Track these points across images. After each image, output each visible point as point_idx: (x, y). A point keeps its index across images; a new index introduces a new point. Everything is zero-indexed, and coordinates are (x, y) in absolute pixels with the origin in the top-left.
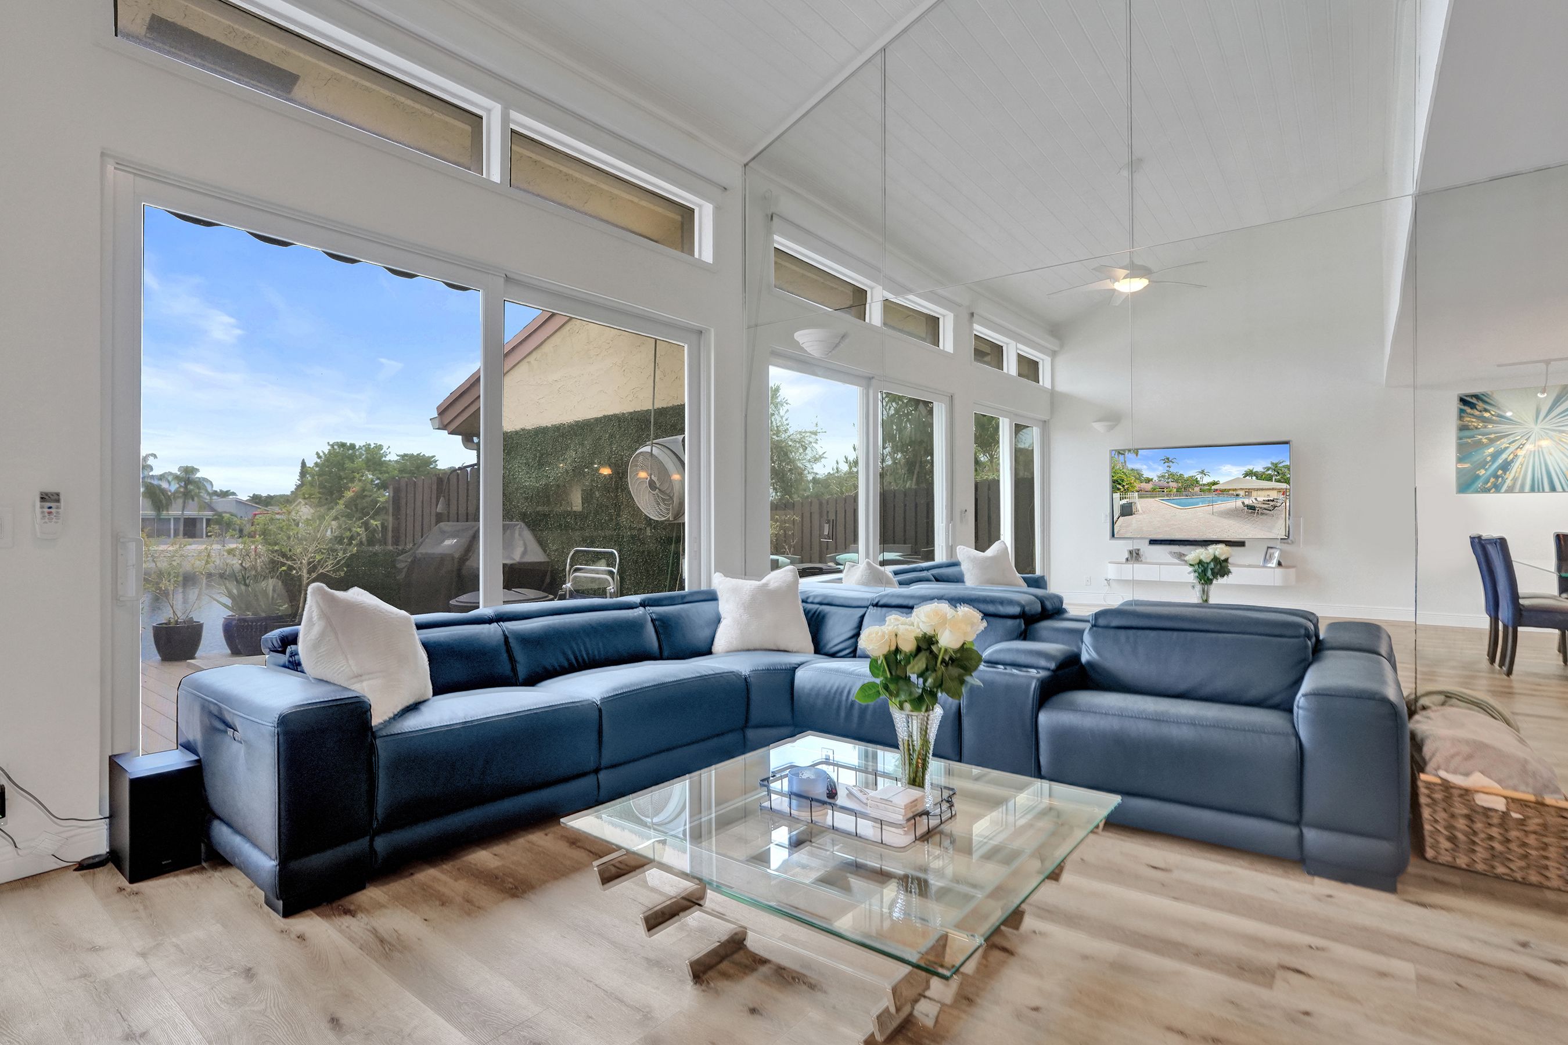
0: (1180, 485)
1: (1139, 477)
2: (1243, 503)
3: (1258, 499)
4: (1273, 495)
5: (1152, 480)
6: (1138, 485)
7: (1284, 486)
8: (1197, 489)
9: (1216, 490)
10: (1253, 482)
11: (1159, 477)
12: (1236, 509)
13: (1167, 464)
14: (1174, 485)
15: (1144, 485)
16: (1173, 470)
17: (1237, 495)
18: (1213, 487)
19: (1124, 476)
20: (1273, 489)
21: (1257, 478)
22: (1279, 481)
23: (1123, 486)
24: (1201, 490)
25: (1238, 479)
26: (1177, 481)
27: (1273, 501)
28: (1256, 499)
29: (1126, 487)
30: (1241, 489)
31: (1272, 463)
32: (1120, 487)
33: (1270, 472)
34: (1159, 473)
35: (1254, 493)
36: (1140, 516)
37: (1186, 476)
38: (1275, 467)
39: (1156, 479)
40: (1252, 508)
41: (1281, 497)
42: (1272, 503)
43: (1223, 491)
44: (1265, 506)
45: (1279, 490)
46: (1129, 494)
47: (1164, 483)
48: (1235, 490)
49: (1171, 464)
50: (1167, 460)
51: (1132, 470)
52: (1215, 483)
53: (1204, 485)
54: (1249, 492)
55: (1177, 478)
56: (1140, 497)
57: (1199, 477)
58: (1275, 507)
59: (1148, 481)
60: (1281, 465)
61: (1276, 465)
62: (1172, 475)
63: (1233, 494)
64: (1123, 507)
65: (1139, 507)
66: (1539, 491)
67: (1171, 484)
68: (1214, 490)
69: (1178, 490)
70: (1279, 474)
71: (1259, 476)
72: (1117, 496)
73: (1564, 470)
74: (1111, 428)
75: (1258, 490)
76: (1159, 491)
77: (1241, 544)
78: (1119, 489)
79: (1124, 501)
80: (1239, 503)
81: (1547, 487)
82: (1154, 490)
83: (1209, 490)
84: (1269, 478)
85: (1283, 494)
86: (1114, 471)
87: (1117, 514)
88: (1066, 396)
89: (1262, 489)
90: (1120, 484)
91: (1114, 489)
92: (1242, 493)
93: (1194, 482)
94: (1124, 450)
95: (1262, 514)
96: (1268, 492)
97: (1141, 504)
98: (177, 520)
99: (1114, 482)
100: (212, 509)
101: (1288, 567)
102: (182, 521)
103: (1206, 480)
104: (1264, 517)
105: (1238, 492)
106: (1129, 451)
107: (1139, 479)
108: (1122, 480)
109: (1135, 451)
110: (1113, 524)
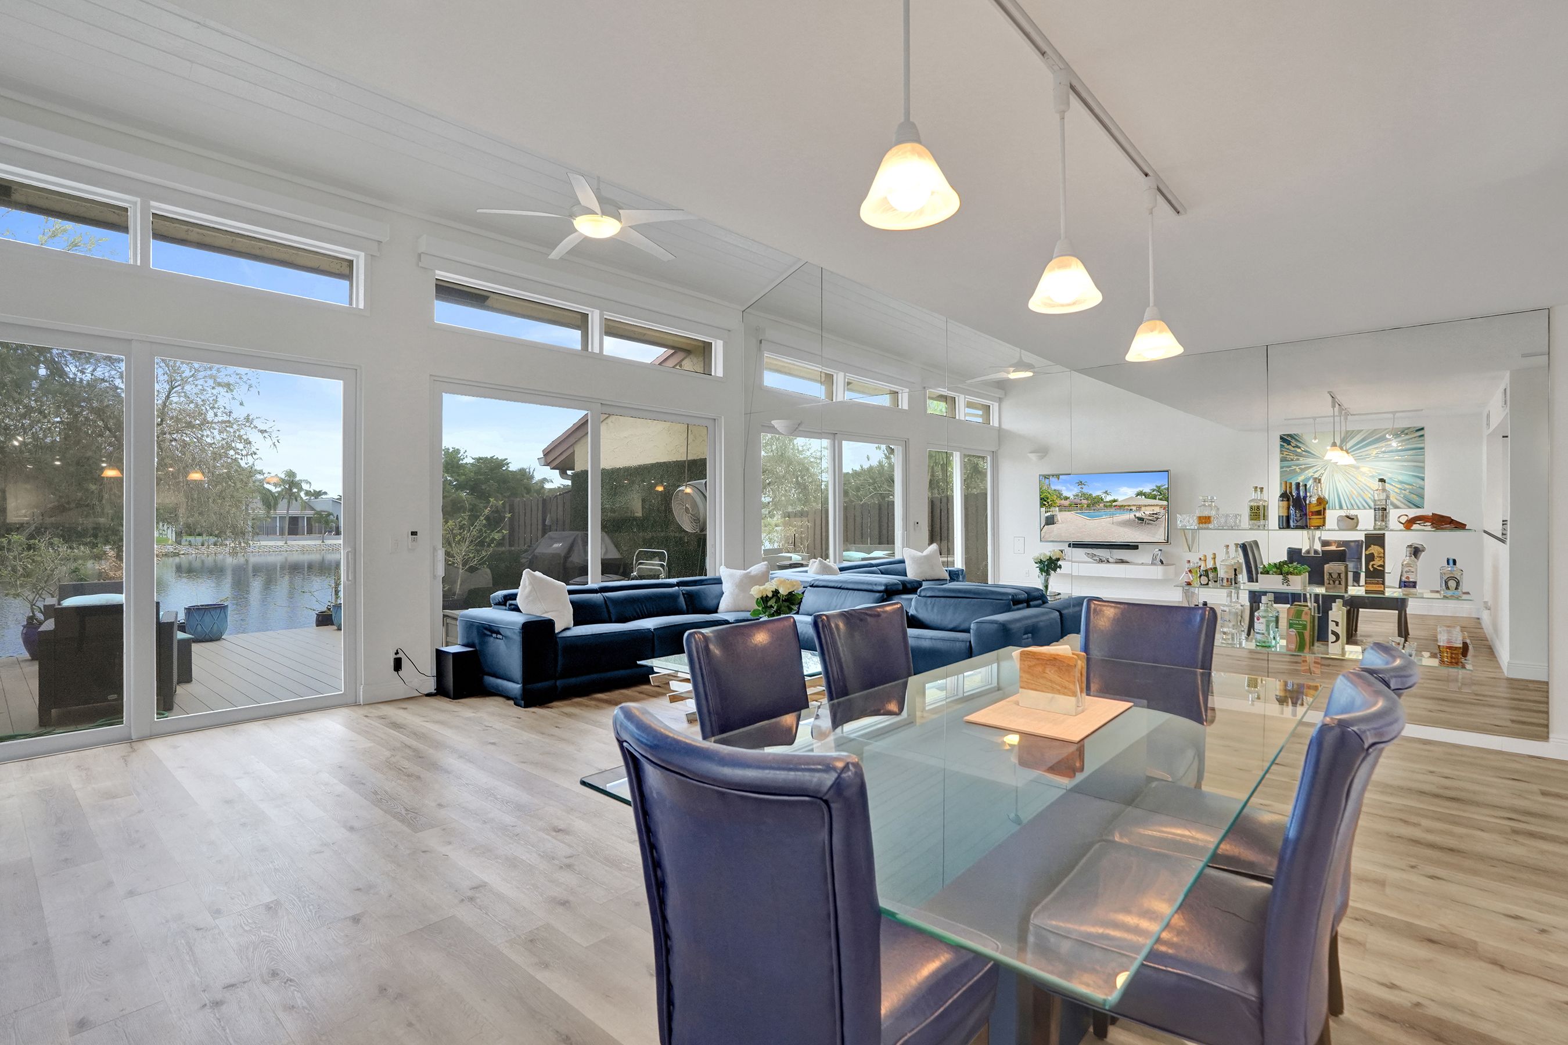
0: (1089, 502)
1: (1060, 495)
2: (1135, 516)
3: (1147, 513)
4: (1157, 510)
5: (1069, 498)
6: (1058, 502)
7: (1165, 503)
8: (1102, 505)
9: (1116, 506)
10: (1142, 500)
11: (1074, 496)
12: (1130, 521)
13: (1080, 486)
14: (1085, 502)
15: (1063, 502)
16: (1085, 491)
17: (1131, 510)
18: (1114, 504)
19: (1049, 495)
20: (1157, 505)
22: (1161, 499)
23: (1048, 502)
24: (1105, 506)
25: (1132, 497)
26: (1087, 499)
27: (1156, 514)
28: (1144, 513)
29: (1050, 503)
30: (1134, 505)
31: (1157, 486)
32: (1046, 503)
33: (1155, 493)
34: (1074, 493)
35: (1143, 509)
36: (1060, 525)
37: (1094, 495)
38: (1159, 489)
39: (1072, 497)
40: (1141, 519)
41: (1163, 511)
42: (1155, 516)
43: (1121, 507)
44: (1151, 518)
45: (1161, 506)
46: (1052, 509)
47: (1079, 501)
48: (1129, 506)
49: (1083, 486)
50: (1081, 483)
51: (1055, 490)
52: (1115, 501)
53: (1107, 502)
54: (1139, 508)
55: (1087, 497)
56: (1060, 511)
57: (1103, 496)
58: (1157, 518)
59: (1066, 498)
60: (1163, 488)
61: (1159, 487)
62: (1084, 494)
63: (1127, 509)
64: (1047, 518)
65: (1059, 519)
66: (1332, 509)
67: (1083, 501)
68: (1112, 505)
69: (1089, 506)
70: (1162, 494)
71: (1147, 496)
72: (1043, 509)
73: (1348, 493)
74: (1041, 458)
75: (1146, 506)
76: (1074, 506)
77: (1135, 547)
78: (1045, 505)
79: (1048, 514)
80: (1132, 516)
81: (1337, 507)
82: (1070, 505)
84: (1155, 498)
85: (1164, 509)
86: (1041, 492)
87: (1043, 523)
88: (1007, 431)
89: (1149, 506)
90: (1045, 501)
91: (1042, 505)
92: (1134, 508)
93: (1099, 500)
94: (1049, 476)
95: (1148, 523)
96: (1153, 508)
97: (1061, 516)
98: (282, 518)
99: (1041, 499)
100: (313, 509)
101: (1168, 565)
102: (287, 519)
103: (1109, 498)
104: (1150, 526)
105: (1132, 508)
106: (1053, 476)
107: (1060, 497)
108: (1048, 498)
109: (1058, 476)
110: (1041, 530)
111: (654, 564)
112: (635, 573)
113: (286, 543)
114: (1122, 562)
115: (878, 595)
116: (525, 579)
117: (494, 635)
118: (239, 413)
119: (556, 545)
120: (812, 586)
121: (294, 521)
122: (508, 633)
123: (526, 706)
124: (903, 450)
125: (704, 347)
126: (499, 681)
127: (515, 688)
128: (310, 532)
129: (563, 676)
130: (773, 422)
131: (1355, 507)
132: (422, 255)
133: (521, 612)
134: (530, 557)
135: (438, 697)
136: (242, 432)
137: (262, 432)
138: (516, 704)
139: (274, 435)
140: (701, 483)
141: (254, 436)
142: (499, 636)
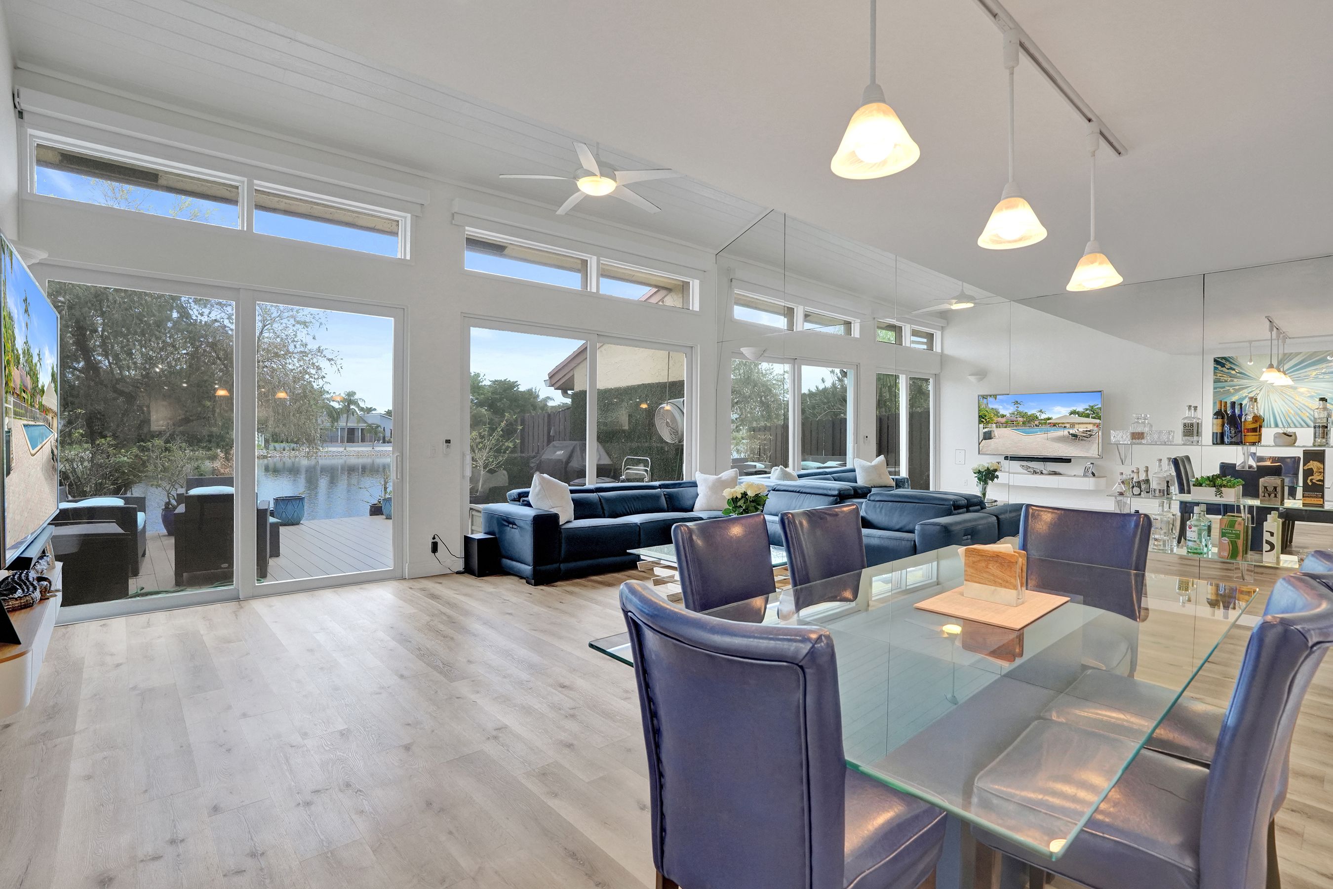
0: (1025, 419)
1: (997, 413)
2: (1069, 432)
3: (1080, 430)
4: (1090, 427)
5: (1005, 416)
6: (995, 419)
7: (1098, 421)
8: (1037, 423)
9: (1050, 423)
10: (1076, 419)
11: (1010, 414)
12: (1064, 437)
13: (1016, 405)
14: (1021, 419)
15: (1000, 419)
16: (1021, 409)
17: (1065, 427)
18: (1048, 421)
19: (987, 413)
20: (1090, 423)
21: (1079, 416)
22: (1094, 418)
23: (986, 420)
24: (1040, 424)
25: (1065, 416)
26: (1023, 417)
27: (1090, 431)
28: (1078, 430)
29: (988, 420)
30: (1068, 423)
31: (1090, 406)
32: (984, 420)
33: (1088, 412)
34: (1011, 411)
35: (1077, 426)
36: (997, 440)
37: (1029, 414)
38: (1092, 409)
39: (1008, 415)
40: (1075, 436)
41: (1096, 429)
42: (1089, 433)
43: (1054, 425)
44: (1084, 435)
45: (1094, 424)
46: (990, 425)
47: (1015, 419)
48: (1063, 423)
49: (1019, 405)
50: (1016, 403)
51: (992, 409)
52: (1049, 419)
53: (1042, 420)
54: (1073, 425)
55: (1023, 415)
56: (997, 427)
57: (1038, 414)
58: (1091, 436)
59: (1003, 416)
60: (1096, 407)
61: (1092, 407)
62: (1020, 413)
64: (985, 433)
65: (996, 434)
66: (1267, 427)
67: (1019, 419)
69: (1024, 423)
70: (1094, 413)
71: (1080, 414)
72: (981, 426)
73: (1284, 412)
74: (981, 380)
75: (1079, 424)
76: (1010, 423)
77: (1068, 461)
78: (983, 422)
79: (986, 430)
80: (1066, 432)
81: (1273, 425)
82: (1006, 423)
83: (1045, 423)
84: (1088, 416)
85: (1097, 427)
86: (980, 411)
87: (981, 438)
88: (947, 356)
89: (1082, 423)
90: (983, 418)
91: (980, 422)
92: (1068, 426)
93: (1034, 418)
94: (987, 396)
95: (1082, 440)
96: (1087, 426)
97: (997, 432)
98: (342, 429)
99: (980, 416)
100: (366, 422)
101: (1099, 477)
102: (346, 430)
103: (1043, 416)
104: (1084, 442)
105: (1065, 425)
106: (990, 396)
107: (997, 415)
108: (985, 416)
109: (995, 396)
110: (979, 444)
111: (639, 470)
112: (623, 477)
113: (345, 449)
114: (1055, 473)
115: (832, 498)
116: (535, 480)
117: (511, 526)
118: (312, 346)
119: (558, 453)
120: (774, 490)
121: (351, 431)
122: (521, 524)
123: (536, 584)
124: (854, 373)
125: (683, 286)
126: (514, 563)
127: (527, 569)
128: (363, 440)
129: (566, 560)
130: (741, 349)
131: (1292, 425)
132: (455, 214)
133: (531, 507)
134: (537, 462)
135: (466, 575)
136: (315, 360)
137: (329, 360)
138: (528, 583)
139: (338, 362)
140: (680, 402)
141: (323, 363)
142: (514, 526)
